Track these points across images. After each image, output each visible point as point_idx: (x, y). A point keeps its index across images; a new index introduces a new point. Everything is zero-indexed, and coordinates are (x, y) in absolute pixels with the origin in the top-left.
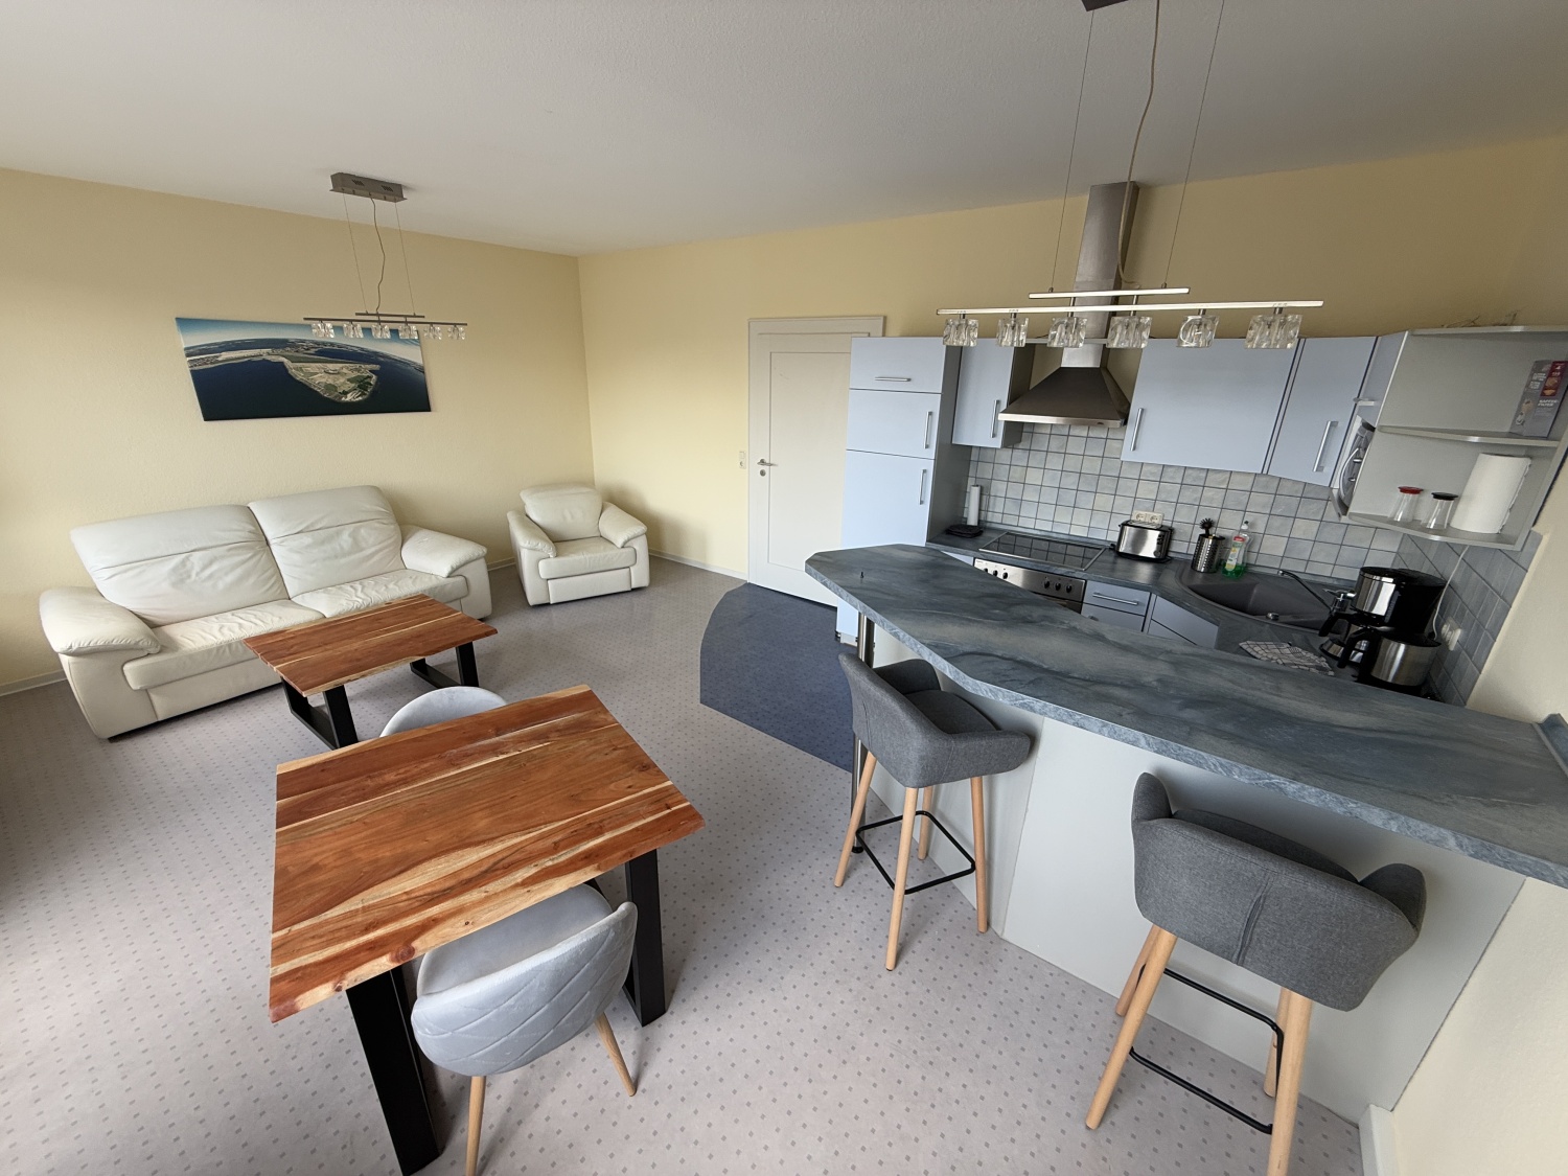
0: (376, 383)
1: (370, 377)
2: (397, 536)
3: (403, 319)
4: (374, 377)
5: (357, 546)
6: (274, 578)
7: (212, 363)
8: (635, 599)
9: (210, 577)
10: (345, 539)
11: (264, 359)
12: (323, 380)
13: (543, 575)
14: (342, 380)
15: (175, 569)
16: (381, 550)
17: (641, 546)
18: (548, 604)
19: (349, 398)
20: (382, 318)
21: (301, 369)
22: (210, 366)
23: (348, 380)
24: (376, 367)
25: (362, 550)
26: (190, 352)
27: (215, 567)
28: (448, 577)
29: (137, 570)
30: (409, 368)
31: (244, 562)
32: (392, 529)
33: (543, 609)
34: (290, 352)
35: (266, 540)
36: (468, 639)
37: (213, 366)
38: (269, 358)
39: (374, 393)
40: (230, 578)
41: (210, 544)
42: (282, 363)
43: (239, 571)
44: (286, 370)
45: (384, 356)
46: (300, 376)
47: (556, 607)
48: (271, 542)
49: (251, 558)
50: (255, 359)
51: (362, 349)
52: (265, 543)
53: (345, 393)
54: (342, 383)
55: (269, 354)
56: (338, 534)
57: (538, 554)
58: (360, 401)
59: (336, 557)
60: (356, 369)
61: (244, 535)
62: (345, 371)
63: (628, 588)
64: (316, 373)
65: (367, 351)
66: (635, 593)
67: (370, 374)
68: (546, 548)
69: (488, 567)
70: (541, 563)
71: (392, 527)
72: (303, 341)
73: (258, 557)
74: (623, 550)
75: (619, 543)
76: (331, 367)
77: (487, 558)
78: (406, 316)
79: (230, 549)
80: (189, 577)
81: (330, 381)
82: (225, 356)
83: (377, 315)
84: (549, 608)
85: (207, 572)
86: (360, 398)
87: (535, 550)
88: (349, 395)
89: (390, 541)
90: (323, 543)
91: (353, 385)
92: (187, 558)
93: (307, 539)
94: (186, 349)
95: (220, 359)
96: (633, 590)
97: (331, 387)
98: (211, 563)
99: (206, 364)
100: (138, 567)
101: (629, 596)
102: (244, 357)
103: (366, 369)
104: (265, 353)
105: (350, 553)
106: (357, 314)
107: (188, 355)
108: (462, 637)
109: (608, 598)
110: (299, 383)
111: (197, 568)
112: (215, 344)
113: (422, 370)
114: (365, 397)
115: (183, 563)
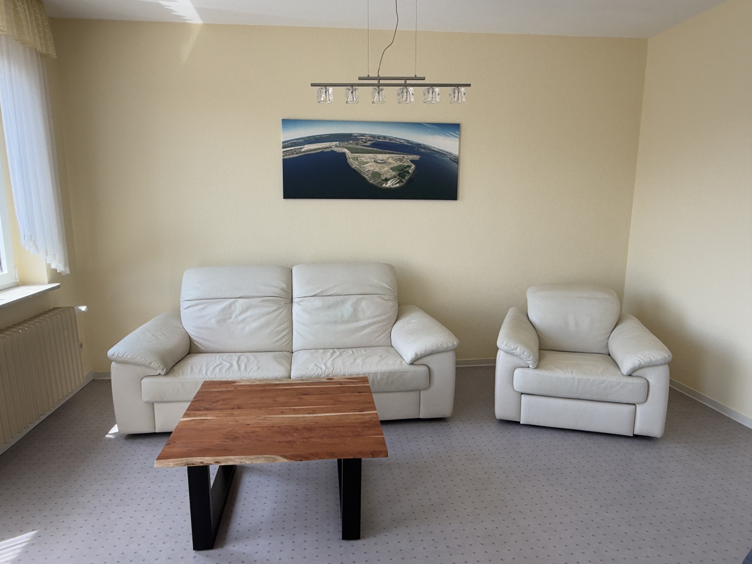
0: (414, 172)
1: (409, 166)
2: (392, 313)
3: (402, 82)
4: (413, 166)
5: (355, 317)
6: (286, 331)
7: (297, 153)
8: (638, 452)
9: (243, 320)
10: (347, 309)
11: (332, 151)
12: (372, 169)
13: (518, 385)
14: (386, 169)
15: (223, 309)
16: (374, 323)
17: (658, 380)
18: (518, 423)
19: (389, 184)
20: (382, 82)
21: (356, 159)
22: (295, 156)
23: (392, 169)
24: (416, 157)
25: (358, 320)
26: (285, 145)
27: (248, 314)
28: (412, 364)
29: (202, 306)
30: (445, 158)
31: (270, 313)
32: (390, 306)
33: (510, 428)
34: (352, 143)
35: (292, 298)
36: (360, 453)
37: (298, 155)
38: (336, 149)
39: (410, 180)
40: (255, 325)
41: (253, 294)
42: (344, 154)
43: (263, 320)
44: (346, 160)
45: (425, 147)
46: (355, 165)
47: (526, 429)
48: (295, 300)
49: (275, 310)
50: (326, 150)
51: (408, 141)
52: (291, 301)
53: (387, 180)
54: (386, 171)
55: (336, 146)
56: (343, 302)
57: (516, 361)
58: (397, 188)
59: (335, 322)
60: (401, 160)
61: (277, 291)
62: (390, 160)
63: (631, 435)
64: (367, 163)
65: (412, 143)
66: (636, 442)
67: (410, 164)
68: (527, 355)
69: (457, 363)
70: (516, 371)
71: (391, 303)
72: (363, 135)
73: (280, 311)
74: (630, 380)
75: (626, 367)
76: (380, 157)
77: (457, 351)
78: (406, 79)
79: (263, 301)
80: (230, 318)
81: (377, 170)
82: (307, 147)
83: (379, 78)
84: (517, 428)
85: (242, 317)
86: (398, 185)
87: (512, 354)
88: (389, 182)
89: (383, 317)
90: (329, 307)
91: (394, 173)
92: (234, 303)
93: (318, 302)
94: (283, 142)
95: (303, 150)
96: (636, 437)
97: (376, 175)
98: (247, 309)
99: (293, 154)
100: (204, 303)
101: (630, 442)
102: (319, 149)
103: (407, 159)
104: (333, 146)
105: (347, 322)
106: (360, 79)
107: (284, 147)
108: (350, 448)
109: (596, 437)
110: (354, 170)
111: (237, 312)
112: (302, 138)
113: (456, 160)
114: (402, 184)
115: (230, 305)
